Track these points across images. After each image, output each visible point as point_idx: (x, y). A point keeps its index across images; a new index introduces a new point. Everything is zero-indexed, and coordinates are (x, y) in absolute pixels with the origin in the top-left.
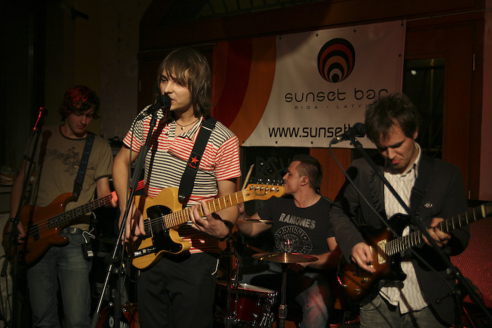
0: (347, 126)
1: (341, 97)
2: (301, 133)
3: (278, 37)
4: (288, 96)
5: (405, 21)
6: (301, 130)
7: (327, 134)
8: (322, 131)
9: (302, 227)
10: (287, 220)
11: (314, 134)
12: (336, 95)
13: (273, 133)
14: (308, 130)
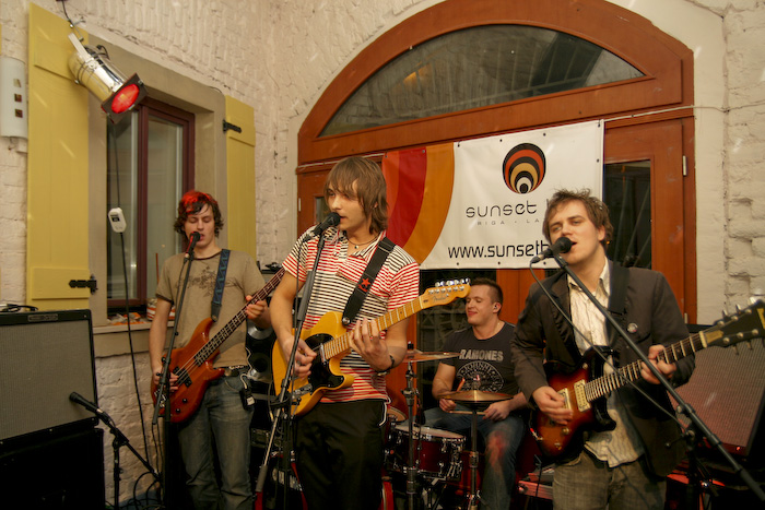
0: (539, 243)
1: (531, 209)
2: (486, 252)
3: (456, 144)
4: (470, 210)
5: (602, 121)
6: (486, 249)
7: (517, 253)
8: (511, 249)
9: (488, 361)
10: (468, 357)
11: (501, 253)
12: (525, 208)
13: (453, 253)
14: (494, 249)
